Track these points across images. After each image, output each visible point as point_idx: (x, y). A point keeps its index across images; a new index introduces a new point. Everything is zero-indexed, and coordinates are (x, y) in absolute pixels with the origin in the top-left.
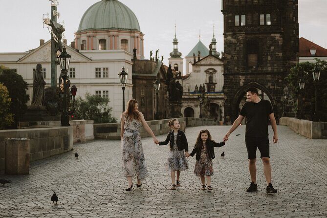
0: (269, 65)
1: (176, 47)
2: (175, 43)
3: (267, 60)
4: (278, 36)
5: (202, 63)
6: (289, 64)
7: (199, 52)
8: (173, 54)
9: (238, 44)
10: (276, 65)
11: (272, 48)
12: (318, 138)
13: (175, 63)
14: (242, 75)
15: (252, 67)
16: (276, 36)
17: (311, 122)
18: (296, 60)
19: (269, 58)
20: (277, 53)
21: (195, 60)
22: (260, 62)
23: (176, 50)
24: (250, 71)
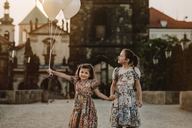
0: (117, 37)
1: (7, 12)
2: (7, 6)
3: (115, 32)
4: (127, 7)
5: (40, 31)
6: (139, 36)
7: (37, 20)
8: (4, 20)
9: (85, 14)
10: (125, 37)
11: (122, 19)
12: (170, 104)
13: (5, 30)
14: (89, 47)
15: (100, 39)
16: (124, 7)
17: (164, 92)
18: (145, 33)
19: (118, 30)
20: (126, 25)
21: (31, 28)
22: (109, 33)
23: (7, 16)
24: (97, 43)
